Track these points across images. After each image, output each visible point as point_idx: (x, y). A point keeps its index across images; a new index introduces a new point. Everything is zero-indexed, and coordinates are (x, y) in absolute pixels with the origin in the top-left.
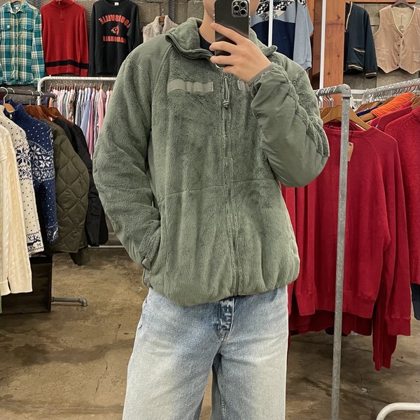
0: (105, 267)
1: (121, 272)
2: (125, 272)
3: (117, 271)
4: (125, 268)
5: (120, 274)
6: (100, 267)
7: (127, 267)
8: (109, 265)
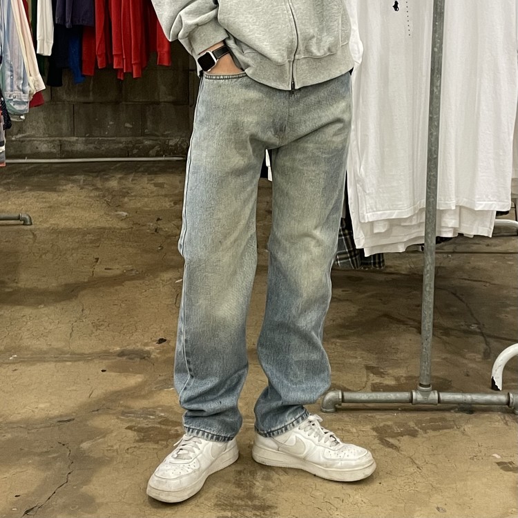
1: (92, 194)
2: (97, 193)
4: (97, 189)
5: (90, 197)
6: (56, 188)
7: (101, 187)
8: (70, 185)
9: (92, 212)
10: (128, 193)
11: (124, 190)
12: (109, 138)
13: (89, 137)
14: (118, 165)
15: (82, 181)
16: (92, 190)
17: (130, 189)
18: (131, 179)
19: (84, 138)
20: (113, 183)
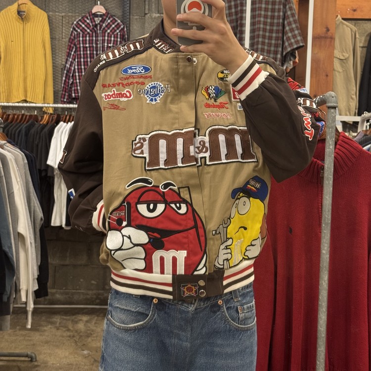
0: (45, 328)
1: (65, 334)
2: (69, 334)
3: (59, 333)
4: (69, 330)
5: (63, 336)
6: (39, 329)
7: (72, 329)
8: (50, 326)
9: (64, 350)
10: (91, 334)
11: (89, 332)
12: (80, 291)
13: (65, 289)
14: (85, 311)
15: (58, 323)
16: (65, 331)
17: (93, 331)
18: (94, 322)
19: (62, 291)
20: (81, 326)
